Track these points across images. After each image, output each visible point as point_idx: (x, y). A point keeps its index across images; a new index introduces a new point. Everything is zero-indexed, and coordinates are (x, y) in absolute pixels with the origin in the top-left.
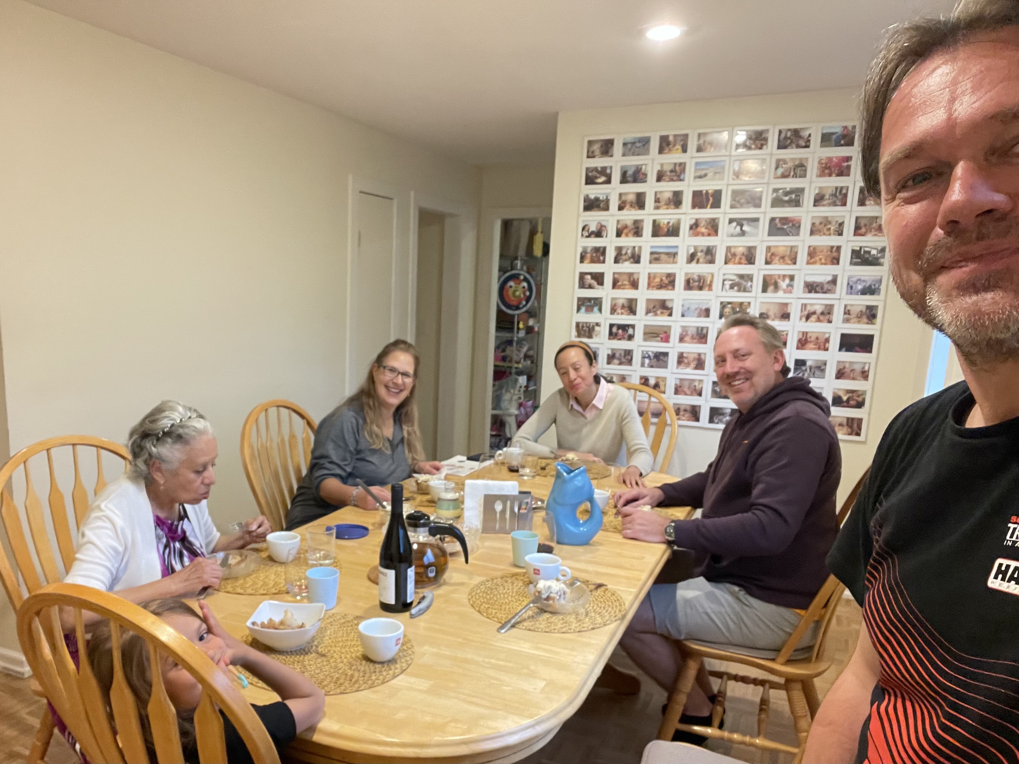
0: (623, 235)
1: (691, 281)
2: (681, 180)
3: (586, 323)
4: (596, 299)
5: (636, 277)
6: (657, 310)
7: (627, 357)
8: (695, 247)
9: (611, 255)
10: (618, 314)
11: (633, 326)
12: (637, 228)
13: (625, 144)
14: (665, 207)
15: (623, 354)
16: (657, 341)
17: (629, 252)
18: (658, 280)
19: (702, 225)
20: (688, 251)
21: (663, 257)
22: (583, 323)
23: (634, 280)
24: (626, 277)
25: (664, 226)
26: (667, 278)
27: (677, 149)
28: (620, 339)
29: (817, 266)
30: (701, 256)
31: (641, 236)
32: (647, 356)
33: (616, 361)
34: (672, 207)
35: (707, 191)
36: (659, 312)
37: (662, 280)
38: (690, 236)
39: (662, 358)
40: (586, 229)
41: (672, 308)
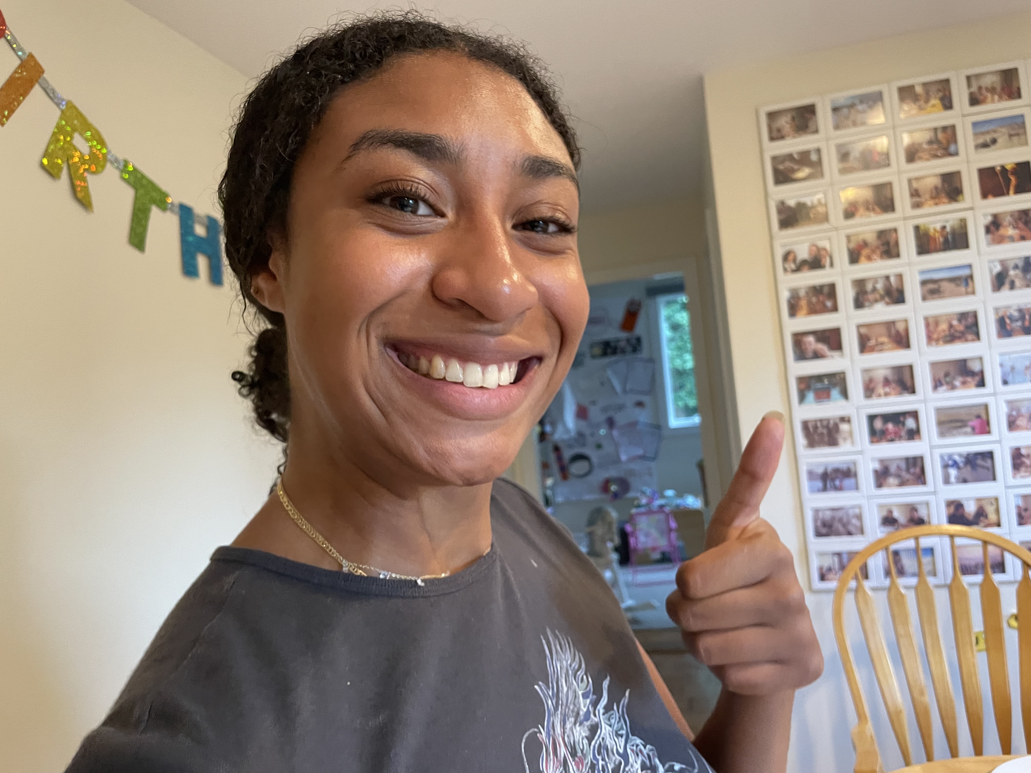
0: (863, 259)
1: (1008, 321)
2: (951, 155)
3: (821, 421)
4: (831, 376)
5: (901, 327)
6: (954, 378)
7: (912, 470)
8: (1003, 262)
10: (880, 396)
11: (915, 415)
12: (887, 243)
13: (835, 110)
14: (931, 202)
15: (903, 465)
16: (966, 434)
17: (880, 285)
18: (944, 326)
19: (1005, 223)
20: (991, 271)
21: (946, 286)
22: (816, 421)
23: (898, 332)
24: (883, 330)
25: (937, 235)
26: (960, 320)
27: (934, 106)
28: (892, 440)
30: (1016, 276)
31: (898, 255)
32: (950, 462)
33: (892, 480)
34: (945, 200)
35: (1003, 167)
36: (957, 383)
37: (951, 326)
38: (989, 244)
39: (980, 462)
40: (791, 257)
41: (982, 373)
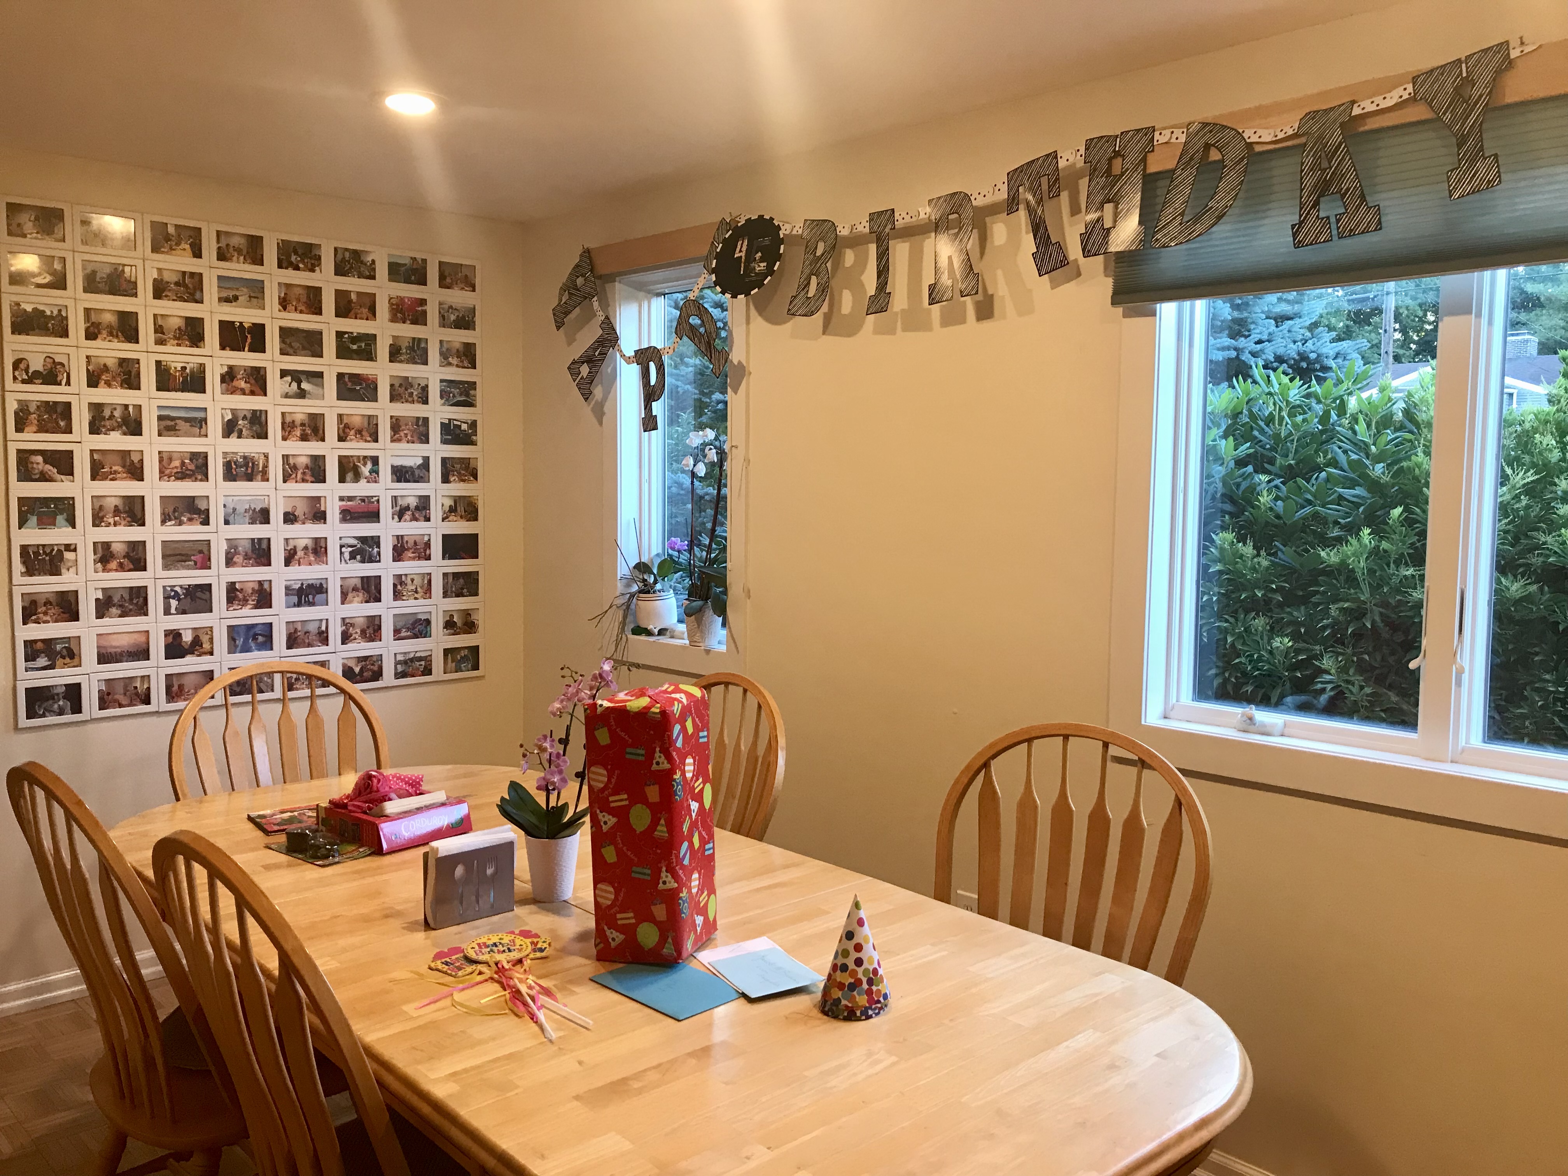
0: (102, 383)
1: (234, 466)
2: (197, 302)
3: (44, 546)
4: (59, 500)
5: (135, 458)
6: (182, 514)
7: (135, 602)
8: (233, 411)
9: (81, 418)
10: (109, 525)
11: (143, 546)
12: (129, 373)
13: (85, 223)
15: (126, 596)
16: (188, 568)
17: (117, 414)
18: (176, 463)
19: (239, 377)
21: (181, 424)
22: (37, 546)
23: (132, 463)
24: (117, 459)
25: (177, 374)
26: (191, 460)
27: (185, 250)
29: (403, 445)
31: (138, 387)
32: (173, 594)
36: (184, 519)
37: (183, 464)
38: (223, 393)
40: (23, 366)
41: (208, 510)
